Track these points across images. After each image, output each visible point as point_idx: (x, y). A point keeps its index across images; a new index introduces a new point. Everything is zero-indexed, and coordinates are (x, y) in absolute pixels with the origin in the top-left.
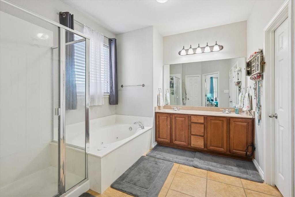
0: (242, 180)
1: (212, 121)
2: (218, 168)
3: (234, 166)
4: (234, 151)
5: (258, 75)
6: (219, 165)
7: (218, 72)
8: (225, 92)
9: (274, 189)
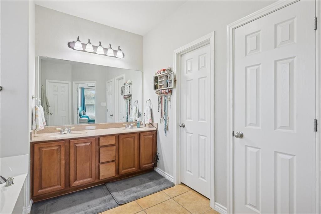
0: (164, 191)
1: (124, 139)
2: (139, 191)
3: (148, 182)
4: (144, 166)
5: (169, 90)
6: (139, 188)
7: (95, 82)
8: (102, 105)
9: (182, 186)
